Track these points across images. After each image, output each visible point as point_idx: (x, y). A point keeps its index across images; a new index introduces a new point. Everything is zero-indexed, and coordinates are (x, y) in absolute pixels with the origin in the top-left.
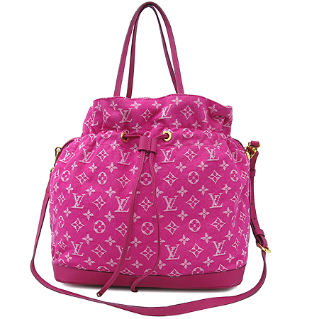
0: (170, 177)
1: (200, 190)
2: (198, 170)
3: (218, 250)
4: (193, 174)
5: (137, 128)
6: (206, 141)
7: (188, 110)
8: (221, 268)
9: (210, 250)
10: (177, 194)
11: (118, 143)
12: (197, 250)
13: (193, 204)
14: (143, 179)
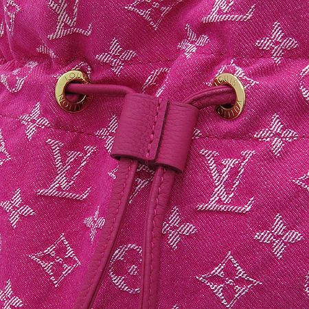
0: (230, 271)
5: (115, 56)
11: (45, 113)
14: (120, 269)
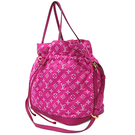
0: (47, 75)
1: (58, 81)
2: (57, 73)
3: (62, 108)
4: (55, 75)
5: (43, 55)
6: (63, 61)
7: (57, 47)
8: (64, 116)
9: (59, 107)
10: (49, 82)
12: (55, 106)
13: (55, 87)
